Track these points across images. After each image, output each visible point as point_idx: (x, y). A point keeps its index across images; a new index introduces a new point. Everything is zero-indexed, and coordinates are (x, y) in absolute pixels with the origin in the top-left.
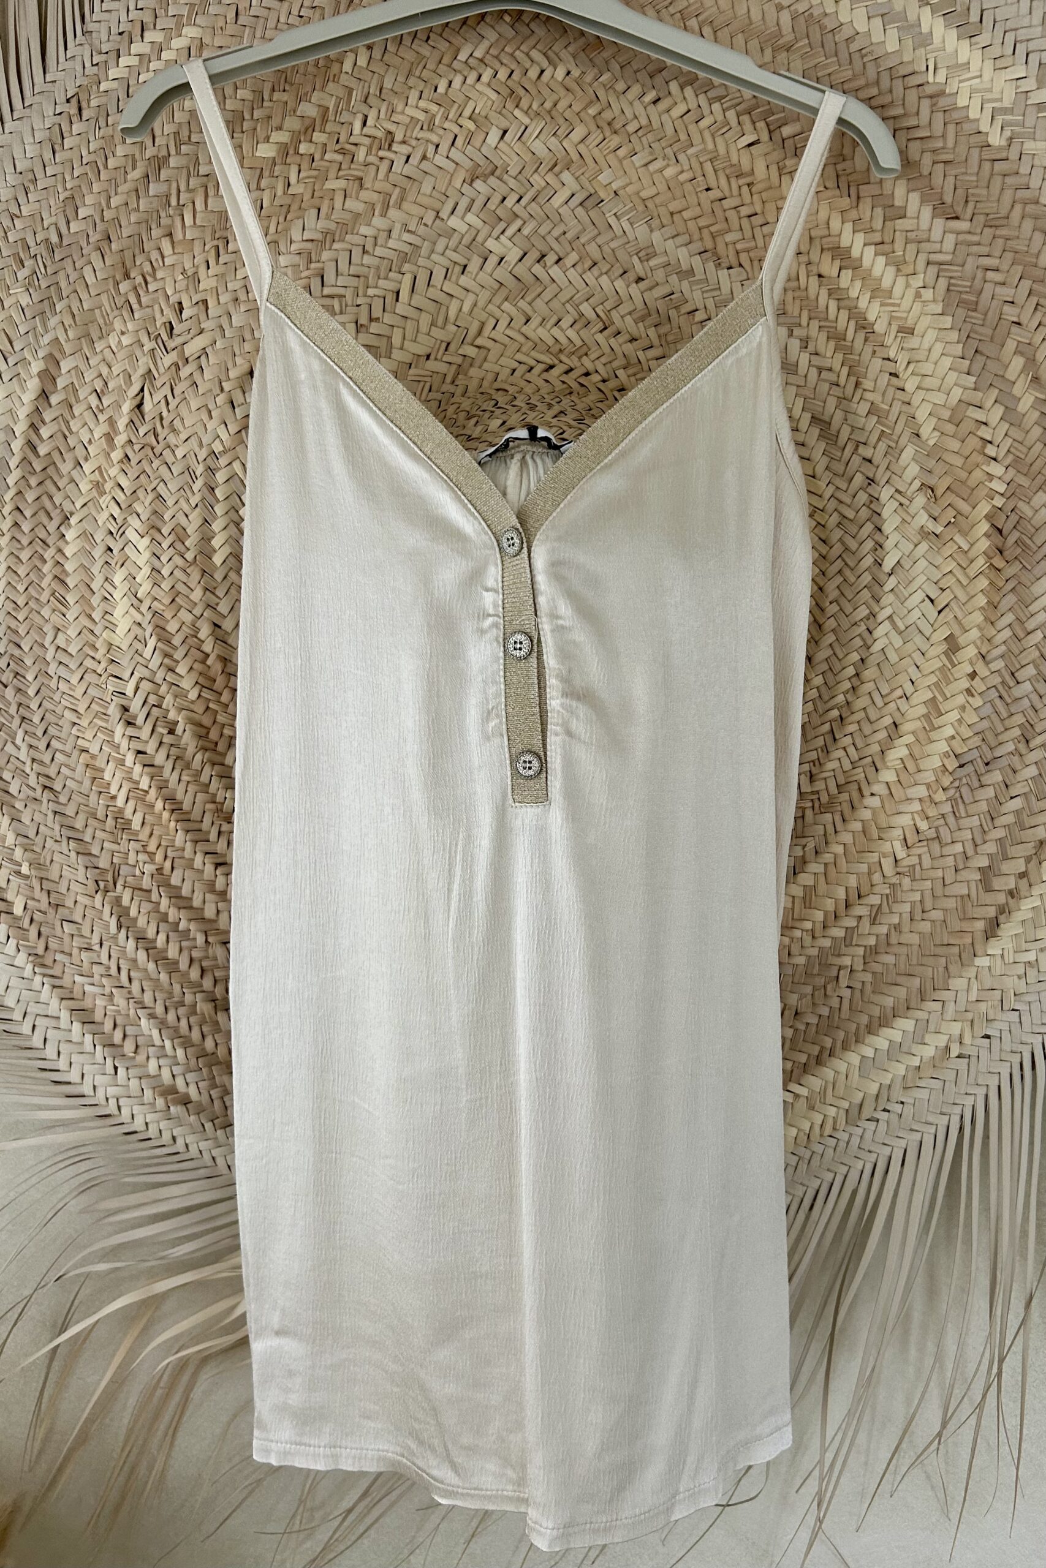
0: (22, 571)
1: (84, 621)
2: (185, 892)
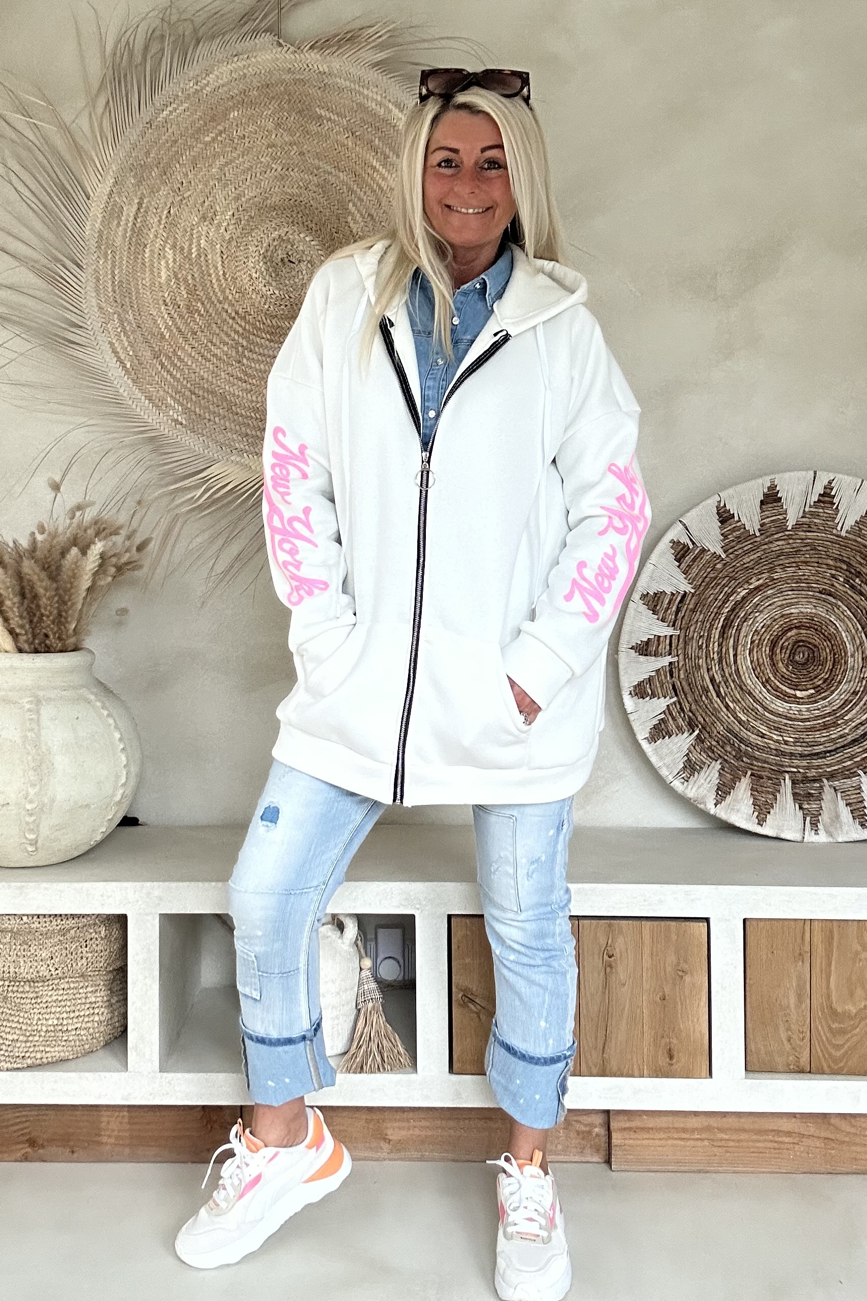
0: (131, 262)
1: (151, 276)
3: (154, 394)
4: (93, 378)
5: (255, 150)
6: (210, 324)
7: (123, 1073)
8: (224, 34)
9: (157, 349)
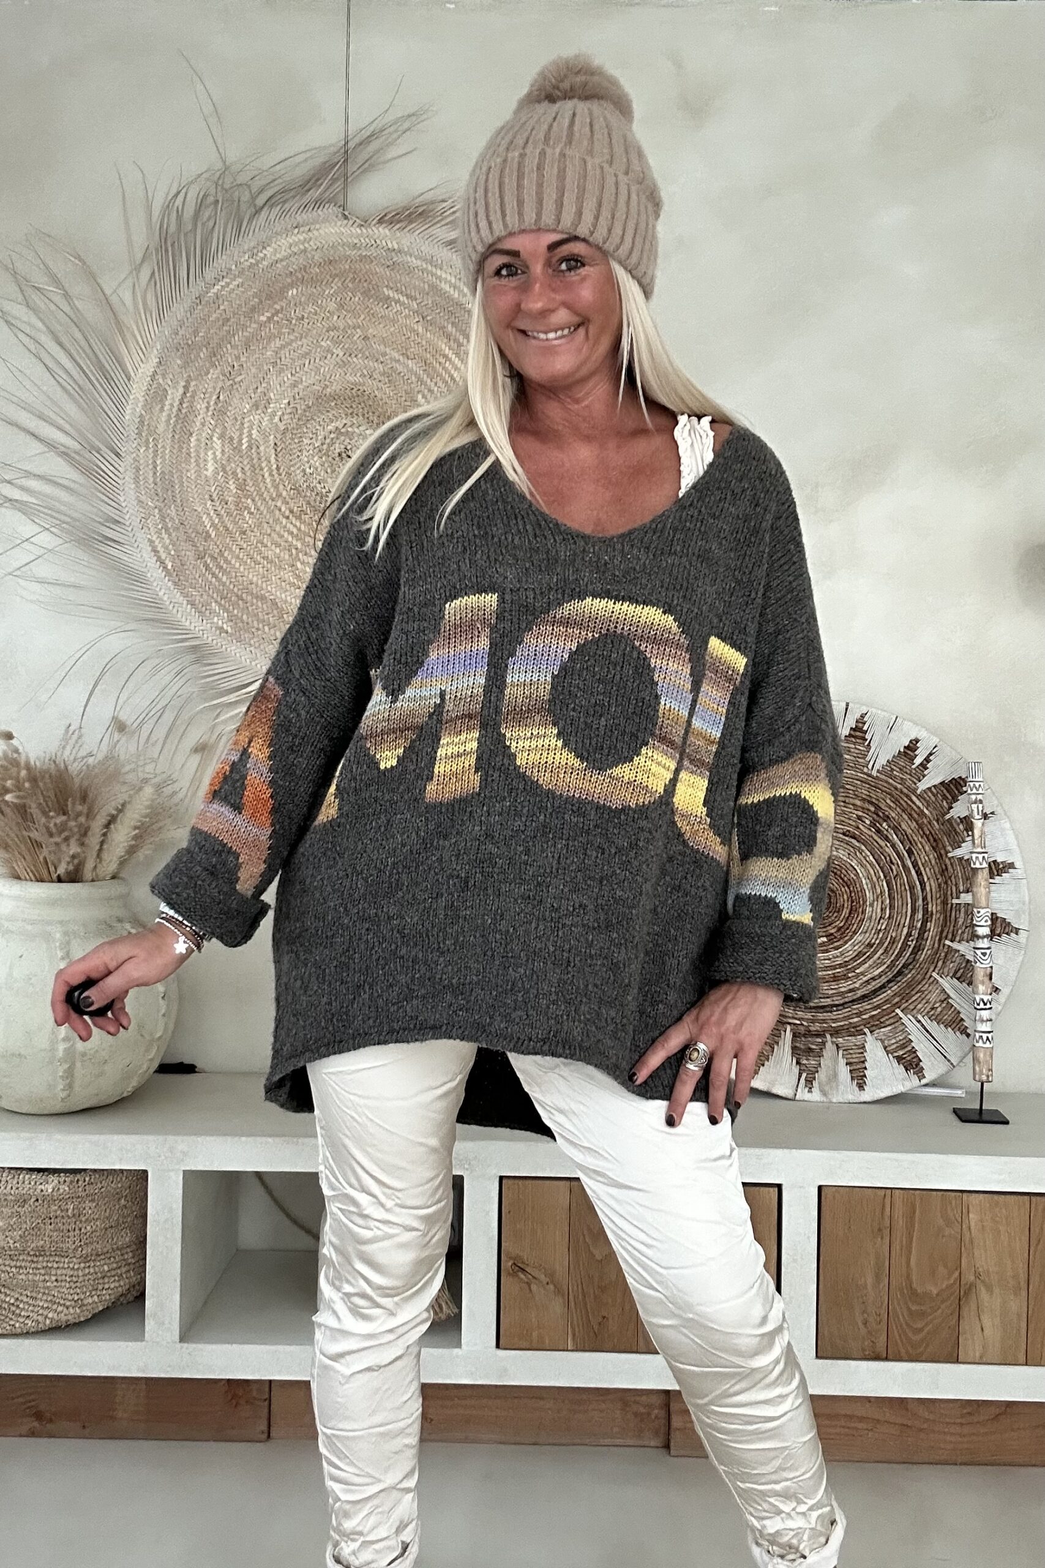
0: (175, 451)
1: (196, 468)
2: (229, 558)
3: (198, 598)
4: (128, 578)
5: (315, 332)
6: (261, 523)
7: (139, 1343)
8: (285, 202)
9: (201, 549)
